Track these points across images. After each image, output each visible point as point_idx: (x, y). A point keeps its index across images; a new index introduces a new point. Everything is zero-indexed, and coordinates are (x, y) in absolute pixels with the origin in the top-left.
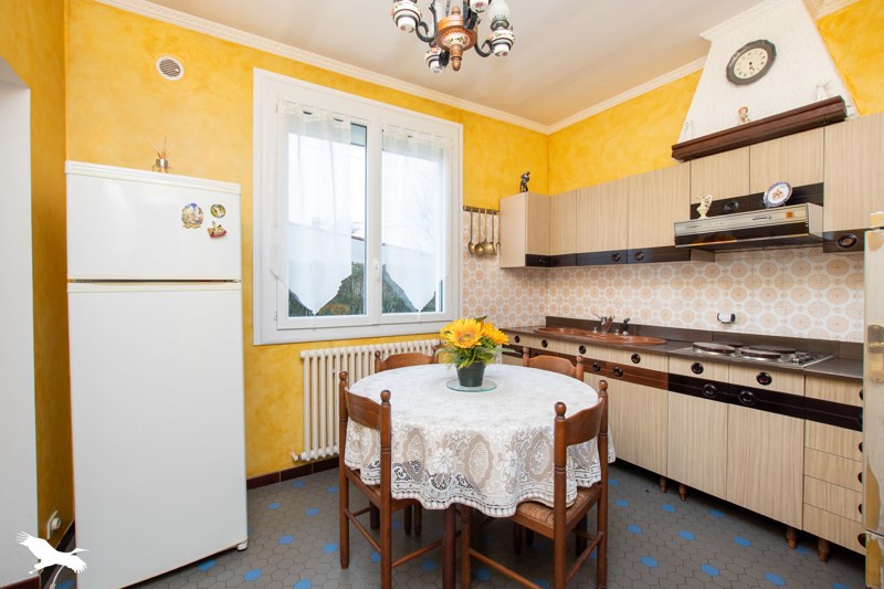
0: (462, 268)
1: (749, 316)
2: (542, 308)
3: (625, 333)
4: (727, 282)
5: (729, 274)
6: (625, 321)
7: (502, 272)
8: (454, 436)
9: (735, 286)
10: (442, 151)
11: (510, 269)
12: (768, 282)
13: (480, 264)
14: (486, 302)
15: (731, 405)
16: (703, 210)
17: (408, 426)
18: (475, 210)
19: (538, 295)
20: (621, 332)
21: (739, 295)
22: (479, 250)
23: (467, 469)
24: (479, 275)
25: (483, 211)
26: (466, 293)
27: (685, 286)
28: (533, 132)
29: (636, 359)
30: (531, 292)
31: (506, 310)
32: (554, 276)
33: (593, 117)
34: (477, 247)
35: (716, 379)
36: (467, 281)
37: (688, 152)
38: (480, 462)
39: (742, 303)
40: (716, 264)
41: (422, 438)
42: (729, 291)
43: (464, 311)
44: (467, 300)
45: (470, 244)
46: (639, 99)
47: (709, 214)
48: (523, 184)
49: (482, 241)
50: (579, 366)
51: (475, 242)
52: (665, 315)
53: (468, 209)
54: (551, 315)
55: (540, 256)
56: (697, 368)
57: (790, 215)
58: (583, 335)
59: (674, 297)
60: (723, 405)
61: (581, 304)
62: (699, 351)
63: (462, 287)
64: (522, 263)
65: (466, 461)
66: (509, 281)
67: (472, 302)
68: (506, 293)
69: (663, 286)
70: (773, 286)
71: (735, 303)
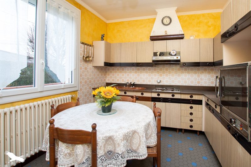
0: (80, 66)
1: (163, 80)
2: (105, 80)
3: (134, 87)
4: (158, 72)
5: (159, 70)
6: (134, 83)
7: (93, 68)
8: (127, 135)
9: (160, 73)
10: (73, 18)
11: (96, 66)
12: (167, 73)
13: (86, 65)
14: (88, 79)
15: (166, 103)
16: (158, 54)
17: (105, 137)
18: (86, 44)
19: (104, 76)
20: (132, 87)
21: (161, 75)
22: (87, 59)
23: (131, 146)
24: (86, 68)
25: (88, 45)
26: (81, 76)
27: (149, 73)
28: (103, 21)
29: (142, 94)
30: (102, 75)
31: (94, 81)
32: (109, 70)
33: (123, 22)
34: (86, 58)
35: (163, 97)
36: (82, 71)
37: (153, 39)
38: (136, 141)
39: (162, 77)
40: (156, 68)
41: (113, 140)
42: (159, 75)
43: (81, 83)
44: (81, 78)
45: (84, 56)
46: (137, 21)
47: (160, 55)
48: (102, 38)
49: (88, 56)
50: (134, 99)
51: (85, 56)
52: (144, 81)
53: (83, 43)
54: (108, 82)
55: (108, 63)
56: (159, 95)
57: (177, 58)
58: (121, 88)
59: (146, 76)
60: (165, 103)
61: (119, 78)
62: (157, 90)
63: (80, 73)
64: (103, 65)
65: (130, 143)
66: (96, 71)
67: (83, 79)
68: (94, 75)
69: (143, 73)
70: (168, 73)
71: (160, 77)
